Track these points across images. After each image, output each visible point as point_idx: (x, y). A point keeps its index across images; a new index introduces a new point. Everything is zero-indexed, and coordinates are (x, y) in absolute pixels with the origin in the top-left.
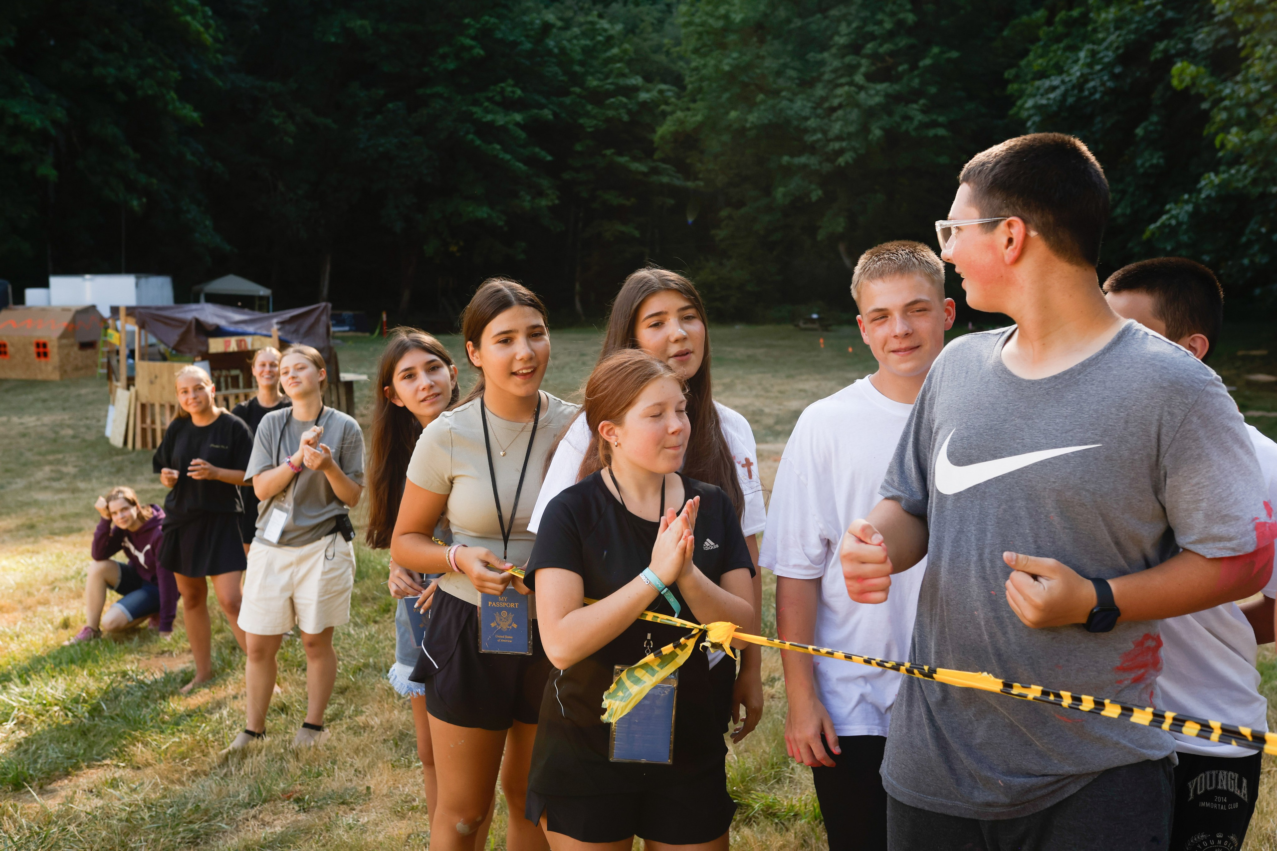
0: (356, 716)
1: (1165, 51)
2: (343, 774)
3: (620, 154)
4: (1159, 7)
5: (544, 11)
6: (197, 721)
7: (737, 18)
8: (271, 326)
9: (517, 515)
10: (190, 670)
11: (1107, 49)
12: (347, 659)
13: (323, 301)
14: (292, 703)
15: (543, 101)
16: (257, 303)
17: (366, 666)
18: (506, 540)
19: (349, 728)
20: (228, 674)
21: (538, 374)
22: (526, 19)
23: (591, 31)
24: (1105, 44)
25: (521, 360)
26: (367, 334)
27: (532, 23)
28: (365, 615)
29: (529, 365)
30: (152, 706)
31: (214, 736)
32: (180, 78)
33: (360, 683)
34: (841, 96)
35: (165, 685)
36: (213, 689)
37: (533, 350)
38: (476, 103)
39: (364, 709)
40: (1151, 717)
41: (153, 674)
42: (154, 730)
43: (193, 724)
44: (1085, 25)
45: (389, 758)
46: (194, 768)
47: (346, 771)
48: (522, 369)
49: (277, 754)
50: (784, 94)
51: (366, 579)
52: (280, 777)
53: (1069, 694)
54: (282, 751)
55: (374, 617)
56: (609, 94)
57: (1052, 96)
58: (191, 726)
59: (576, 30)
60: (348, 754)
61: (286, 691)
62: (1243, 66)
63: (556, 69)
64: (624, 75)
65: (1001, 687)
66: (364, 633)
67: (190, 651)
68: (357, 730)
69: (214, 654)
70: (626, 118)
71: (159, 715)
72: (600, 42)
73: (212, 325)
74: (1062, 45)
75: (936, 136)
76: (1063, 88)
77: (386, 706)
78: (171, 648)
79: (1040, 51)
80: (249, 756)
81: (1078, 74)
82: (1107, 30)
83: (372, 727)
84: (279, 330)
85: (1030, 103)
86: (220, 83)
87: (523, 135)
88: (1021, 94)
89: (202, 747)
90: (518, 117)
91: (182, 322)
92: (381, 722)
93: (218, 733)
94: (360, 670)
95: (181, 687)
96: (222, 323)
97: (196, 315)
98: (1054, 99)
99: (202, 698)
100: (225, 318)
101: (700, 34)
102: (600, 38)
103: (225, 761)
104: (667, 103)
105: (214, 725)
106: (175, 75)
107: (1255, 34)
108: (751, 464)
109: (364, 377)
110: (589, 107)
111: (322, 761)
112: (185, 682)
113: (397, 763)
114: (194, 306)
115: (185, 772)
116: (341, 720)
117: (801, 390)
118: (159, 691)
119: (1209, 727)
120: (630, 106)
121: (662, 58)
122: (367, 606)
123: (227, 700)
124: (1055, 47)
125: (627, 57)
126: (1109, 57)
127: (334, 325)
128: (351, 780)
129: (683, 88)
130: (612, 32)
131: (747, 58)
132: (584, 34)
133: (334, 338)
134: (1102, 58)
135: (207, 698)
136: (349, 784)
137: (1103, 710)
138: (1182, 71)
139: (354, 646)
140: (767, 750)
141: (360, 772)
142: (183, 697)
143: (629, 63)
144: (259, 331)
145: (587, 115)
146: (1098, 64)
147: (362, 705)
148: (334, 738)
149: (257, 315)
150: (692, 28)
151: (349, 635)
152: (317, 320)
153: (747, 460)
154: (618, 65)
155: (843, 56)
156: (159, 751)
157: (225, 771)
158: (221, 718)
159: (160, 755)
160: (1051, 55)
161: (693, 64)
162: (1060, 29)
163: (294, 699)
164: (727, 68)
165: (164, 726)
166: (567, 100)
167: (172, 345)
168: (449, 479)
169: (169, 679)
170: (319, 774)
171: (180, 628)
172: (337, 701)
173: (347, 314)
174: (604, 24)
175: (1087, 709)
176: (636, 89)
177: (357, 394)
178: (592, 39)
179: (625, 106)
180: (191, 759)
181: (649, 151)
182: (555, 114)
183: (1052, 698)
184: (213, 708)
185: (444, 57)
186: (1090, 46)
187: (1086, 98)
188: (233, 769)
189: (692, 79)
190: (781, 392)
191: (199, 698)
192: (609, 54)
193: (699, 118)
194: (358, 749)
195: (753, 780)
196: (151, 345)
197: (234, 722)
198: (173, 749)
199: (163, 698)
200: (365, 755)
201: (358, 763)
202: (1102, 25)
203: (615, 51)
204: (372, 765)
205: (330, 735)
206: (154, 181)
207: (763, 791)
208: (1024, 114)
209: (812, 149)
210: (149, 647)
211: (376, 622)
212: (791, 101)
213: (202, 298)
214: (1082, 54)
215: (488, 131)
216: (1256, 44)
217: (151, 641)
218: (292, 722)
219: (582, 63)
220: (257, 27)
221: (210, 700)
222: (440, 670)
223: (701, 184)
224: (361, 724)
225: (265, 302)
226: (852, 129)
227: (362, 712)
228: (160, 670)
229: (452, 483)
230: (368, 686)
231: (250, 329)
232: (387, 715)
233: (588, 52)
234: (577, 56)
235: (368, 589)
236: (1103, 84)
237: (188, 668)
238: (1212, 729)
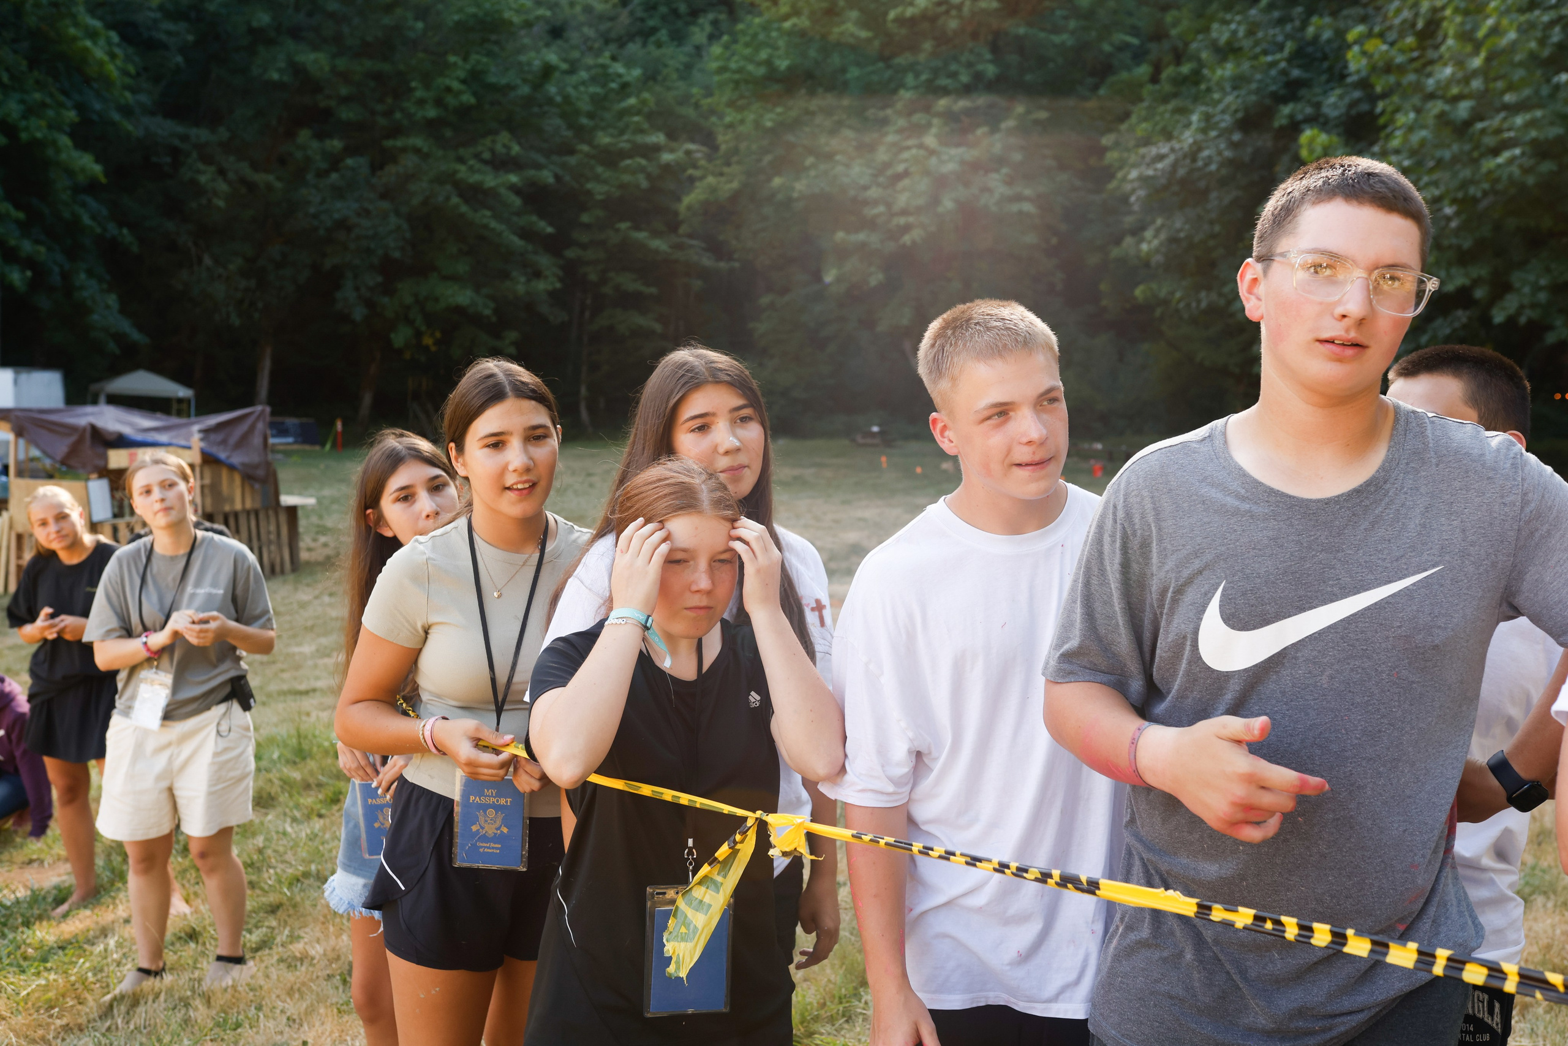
0: (291, 943)
1: (1291, 116)
2: (271, 1024)
3: (637, 228)
4: (1283, 65)
5: (544, 51)
6: (73, 955)
7: (783, 64)
8: (191, 435)
9: (516, 679)
10: (67, 885)
11: (1223, 112)
12: (281, 866)
13: (260, 403)
14: (204, 928)
15: (541, 160)
16: (175, 406)
17: (306, 875)
18: (499, 711)
19: (281, 960)
20: (119, 889)
21: (539, 490)
22: (523, 58)
23: (602, 76)
24: (1220, 107)
25: (515, 471)
26: (317, 448)
27: (529, 64)
28: (307, 807)
29: (525, 478)
30: (11, 936)
31: (95, 975)
32: (77, 120)
33: (298, 899)
34: (906, 160)
35: (31, 907)
36: (96, 911)
37: (531, 458)
38: (461, 160)
39: (302, 934)
40: (1415, 956)
41: (14, 892)
42: (11, 969)
43: (66, 959)
44: (1197, 83)
45: (334, 1000)
46: (64, 1021)
47: (274, 1019)
48: (516, 484)
49: (181, 999)
50: (838, 157)
51: (308, 761)
52: (184, 1030)
53: (1294, 920)
54: (189, 993)
55: (319, 810)
56: (623, 155)
57: (1160, 166)
58: (65, 963)
59: (584, 75)
60: (278, 996)
61: (197, 911)
62: (1383, 134)
63: (558, 121)
64: (642, 131)
65: (1195, 909)
66: (304, 831)
67: (67, 860)
68: (290, 963)
69: (100, 862)
70: (644, 184)
71: (19, 947)
72: (612, 90)
73: (111, 433)
74: (1170, 106)
75: (1020, 213)
76: (1172, 157)
77: (331, 929)
78: (42, 856)
79: (1143, 113)
80: (142, 1002)
81: (1191, 140)
82: (1223, 90)
83: (313, 958)
84: (202, 440)
85: (1134, 174)
86: (130, 128)
87: (517, 201)
88: (1122, 164)
89: (77, 991)
90: (513, 178)
91: (72, 429)
92: (325, 951)
93: (101, 971)
94: (298, 880)
95: (54, 909)
96: (127, 430)
97: (92, 420)
98: (1163, 170)
99: (80, 922)
100: (131, 424)
101: (737, 83)
102: (613, 85)
103: (108, 1011)
104: (695, 166)
105: (96, 960)
106: (71, 115)
107: (1395, 99)
108: (824, 607)
109: (311, 501)
110: (600, 169)
111: (242, 1006)
112: (59, 901)
113: (344, 1007)
114: (89, 409)
115: (53, 1027)
116: (270, 948)
117: (860, 519)
118: (23, 915)
119: (1501, 971)
120: (650, 169)
121: (689, 112)
122: (309, 796)
123: (116, 925)
124: (1161, 109)
125: (646, 110)
126: (1227, 121)
127: (273, 436)
128: (281, 1033)
129: (715, 148)
130: (627, 78)
131: (793, 113)
132: (594, 80)
133: (273, 451)
134: (1217, 123)
135: (88, 923)
136: (279, 1037)
137: (1344, 945)
138: (1312, 140)
139: (292, 848)
140: (833, 978)
141: (294, 1021)
142: (54, 923)
143: (649, 116)
144: (175, 441)
145: (597, 178)
146: (1213, 129)
147: (300, 928)
148: (260, 974)
149: (174, 420)
150: (727, 75)
151: (285, 833)
152: (252, 428)
153: (818, 601)
154: (636, 119)
155: (910, 114)
156: (17, 999)
157: (108, 1024)
158: (106, 950)
159: (18, 1004)
160: (1158, 118)
161: (728, 119)
162: (1167, 87)
163: (207, 922)
164: (769, 124)
165: (25, 964)
166: (572, 160)
167: (59, 457)
168: (423, 627)
169: (36, 898)
170: (238, 1025)
171: (55, 828)
172: (266, 924)
173: (291, 421)
174: (619, 68)
175: (1323, 944)
176: (657, 149)
177: (302, 523)
178: (604, 86)
179: (642, 169)
180: (61, 1010)
181: (673, 226)
182: (557, 177)
183: (1269, 925)
184: (96, 937)
185: (421, 102)
186: (1203, 108)
187: (1199, 169)
188: (119, 1021)
189: (727, 137)
190: (836, 521)
191: (77, 922)
192: (625, 104)
193: (735, 185)
194: (292, 988)
195: (816, 1019)
196: (32, 460)
197: (124, 954)
198: (36, 995)
199: (27, 924)
200: (302, 997)
201: (293, 1008)
202: (1218, 84)
203: (632, 101)
204: (310, 1011)
205: (255, 969)
206: (42, 249)
207: (829, 1034)
208: (1128, 187)
209: (871, 224)
210: (11, 854)
211: (320, 816)
212: (848, 166)
213: (102, 398)
214: (1195, 118)
215: (474, 194)
216: (1397, 110)
217: (15, 847)
218: (203, 954)
219: (591, 116)
220: (179, 59)
221: (93, 926)
222: (407, 892)
223: (737, 265)
224: (298, 955)
225: (184, 406)
226: (921, 201)
227: (299, 937)
228: (26, 887)
229: (426, 633)
230: (308, 903)
231: (163, 438)
232: (332, 941)
233: (600, 102)
234: (585, 105)
235: (311, 773)
236: (1220, 153)
237: (64, 882)
238: (1506, 974)
